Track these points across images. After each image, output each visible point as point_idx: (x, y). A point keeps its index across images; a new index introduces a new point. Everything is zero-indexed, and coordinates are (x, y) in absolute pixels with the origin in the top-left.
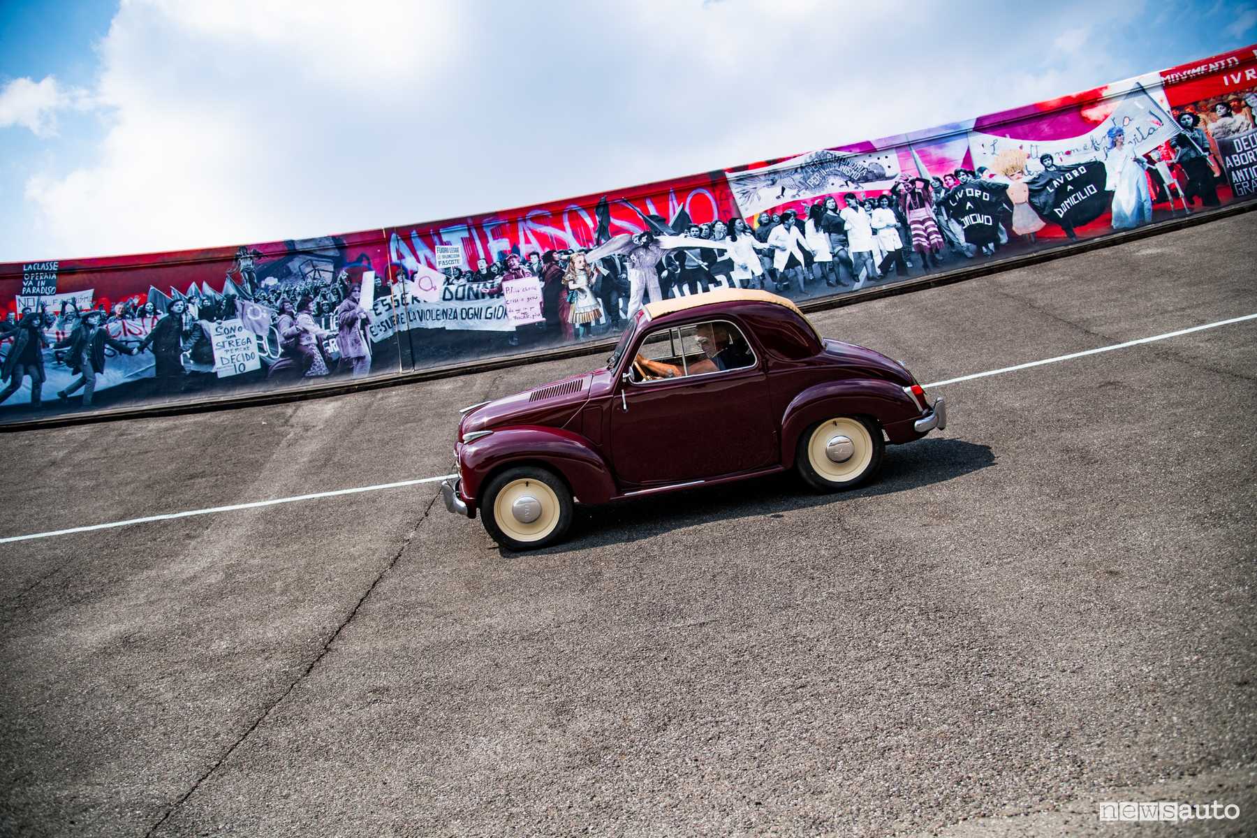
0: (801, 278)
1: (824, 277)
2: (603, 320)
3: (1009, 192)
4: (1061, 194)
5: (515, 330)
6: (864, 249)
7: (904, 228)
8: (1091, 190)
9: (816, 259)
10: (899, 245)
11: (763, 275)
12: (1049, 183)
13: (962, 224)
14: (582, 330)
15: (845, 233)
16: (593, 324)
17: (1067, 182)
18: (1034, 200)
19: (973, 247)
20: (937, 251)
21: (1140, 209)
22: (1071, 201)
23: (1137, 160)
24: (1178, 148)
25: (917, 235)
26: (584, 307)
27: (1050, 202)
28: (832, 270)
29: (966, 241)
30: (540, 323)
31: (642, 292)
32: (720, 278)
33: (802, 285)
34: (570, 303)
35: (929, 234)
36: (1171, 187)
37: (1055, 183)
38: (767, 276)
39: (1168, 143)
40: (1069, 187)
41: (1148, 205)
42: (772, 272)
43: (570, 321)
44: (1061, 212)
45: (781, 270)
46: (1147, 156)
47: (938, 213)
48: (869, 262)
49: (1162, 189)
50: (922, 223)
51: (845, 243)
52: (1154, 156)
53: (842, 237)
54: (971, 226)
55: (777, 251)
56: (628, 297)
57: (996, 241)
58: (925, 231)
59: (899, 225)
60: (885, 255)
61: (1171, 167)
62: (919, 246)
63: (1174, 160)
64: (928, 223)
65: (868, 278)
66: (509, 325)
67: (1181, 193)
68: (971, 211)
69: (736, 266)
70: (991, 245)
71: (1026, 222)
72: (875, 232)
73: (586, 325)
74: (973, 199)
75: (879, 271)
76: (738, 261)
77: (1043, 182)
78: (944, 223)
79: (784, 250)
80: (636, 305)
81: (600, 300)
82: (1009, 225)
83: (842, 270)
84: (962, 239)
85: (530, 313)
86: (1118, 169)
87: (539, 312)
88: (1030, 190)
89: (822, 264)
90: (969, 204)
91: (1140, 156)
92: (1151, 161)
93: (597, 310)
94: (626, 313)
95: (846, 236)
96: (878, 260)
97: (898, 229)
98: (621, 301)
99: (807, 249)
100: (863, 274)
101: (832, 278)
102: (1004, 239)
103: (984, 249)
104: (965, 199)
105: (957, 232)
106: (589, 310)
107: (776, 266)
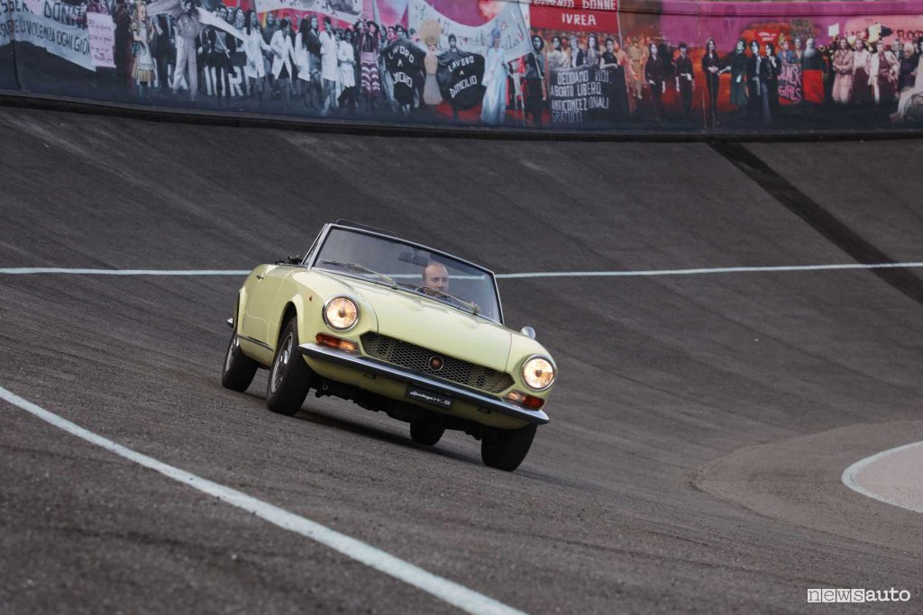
0: (288, 90)
1: (303, 95)
2: (156, 83)
3: (426, 60)
4: (456, 77)
5: (94, 70)
6: (331, 79)
7: (358, 68)
8: (473, 80)
9: (300, 76)
10: (353, 84)
11: (264, 78)
12: (450, 63)
13: (393, 78)
14: (141, 87)
15: (320, 56)
16: (149, 85)
17: (461, 68)
18: (440, 75)
19: (397, 103)
20: (376, 98)
21: (498, 110)
22: (460, 86)
23: (503, 65)
24: (528, 65)
25: (365, 78)
26: (144, 62)
27: (449, 80)
28: (309, 90)
29: (395, 96)
30: (113, 69)
31: (184, 63)
32: (237, 69)
33: (288, 98)
34: (135, 56)
35: (373, 80)
36: (518, 97)
37: (454, 65)
38: (267, 80)
39: (523, 57)
40: (462, 72)
41: (503, 108)
42: (270, 76)
43: (133, 75)
44: (453, 93)
45: (276, 77)
46: (509, 63)
47: (380, 63)
48: (332, 92)
49: (513, 96)
50: (370, 67)
51: (319, 66)
52: (515, 66)
53: (317, 59)
54: (399, 83)
55: (275, 57)
56: (174, 66)
57: (412, 103)
58: (370, 76)
59: (355, 63)
60: (343, 89)
61: (522, 80)
62: (365, 88)
63: (524, 75)
64: (374, 69)
65: (330, 106)
66: (91, 63)
67: (523, 105)
68: (400, 69)
69: (248, 63)
70: (408, 106)
71: (432, 94)
72: (339, 63)
73: (144, 84)
74: (403, 57)
75: (337, 103)
76: (250, 57)
77: (447, 60)
78: (383, 73)
79: (280, 58)
80: (179, 77)
81: (155, 60)
82: (421, 92)
83: (315, 92)
84: (391, 92)
85: (106, 57)
86: (492, 68)
87: (112, 57)
88: (439, 65)
89: (303, 81)
90: (400, 62)
91: (506, 63)
92: (512, 71)
93: (152, 71)
94: (172, 81)
95: (320, 59)
96: (338, 93)
97: (354, 67)
98: (169, 67)
99: (295, 63)
100: (327, 102)
101: (308, 98)
102: (417, 105)
103: (404, 108)
104: (399, 56)
105: (390, 84)
106: (147, 69)
107: (274, 72)
